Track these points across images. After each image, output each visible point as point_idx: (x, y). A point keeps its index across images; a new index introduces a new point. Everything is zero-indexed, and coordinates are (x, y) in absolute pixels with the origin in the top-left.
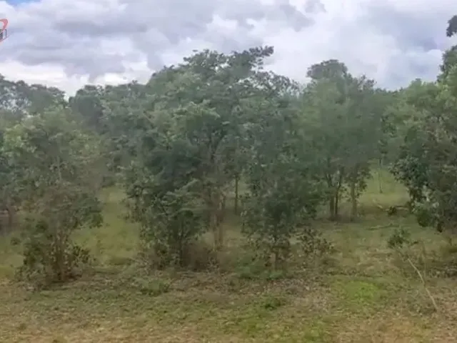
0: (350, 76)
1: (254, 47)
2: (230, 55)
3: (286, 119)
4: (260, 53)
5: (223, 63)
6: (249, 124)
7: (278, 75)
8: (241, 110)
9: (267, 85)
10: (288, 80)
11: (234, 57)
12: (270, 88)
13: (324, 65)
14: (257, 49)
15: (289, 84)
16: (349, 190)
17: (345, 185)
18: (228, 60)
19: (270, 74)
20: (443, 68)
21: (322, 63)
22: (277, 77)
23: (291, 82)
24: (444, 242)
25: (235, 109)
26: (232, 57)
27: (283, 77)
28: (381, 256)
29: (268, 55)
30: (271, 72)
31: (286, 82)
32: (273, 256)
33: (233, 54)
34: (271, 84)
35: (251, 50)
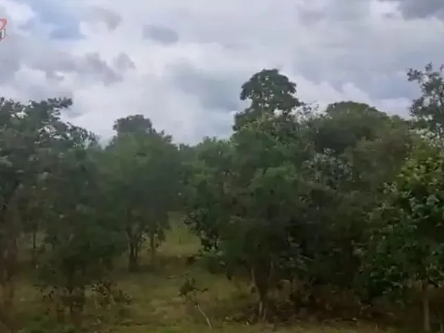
0: (154, 131)
1: (52, 98)
2: (27, 105)
3: (83, 169)
4: (59, 104)
5: (20, 111)
6: (46, 174)
7: (75, 125)
8: (37, 159)
9: (65, 136)
10: (85, 131)
11: (32, 107)
12: (67, 138)
13: (130, 119)
14: (55, 99)
15: (87, 136)
16: (148, 240)
17: (144, 236)
18: (24, 109)
19: (68, 125)
20: (235, 128)
21: (128, 118)
22: (74, 128)
23: (89, 134)
24: (235, 290)
25: (31, 158)
26: (29, 106)
27: (80, 129)
28: (176, 305)
29: (66, 107)
30: (68, 123)
31: (84, 133)
32: (67, 309)
33: (30, 103)
34: (68, 135)
35: (50, 100)
